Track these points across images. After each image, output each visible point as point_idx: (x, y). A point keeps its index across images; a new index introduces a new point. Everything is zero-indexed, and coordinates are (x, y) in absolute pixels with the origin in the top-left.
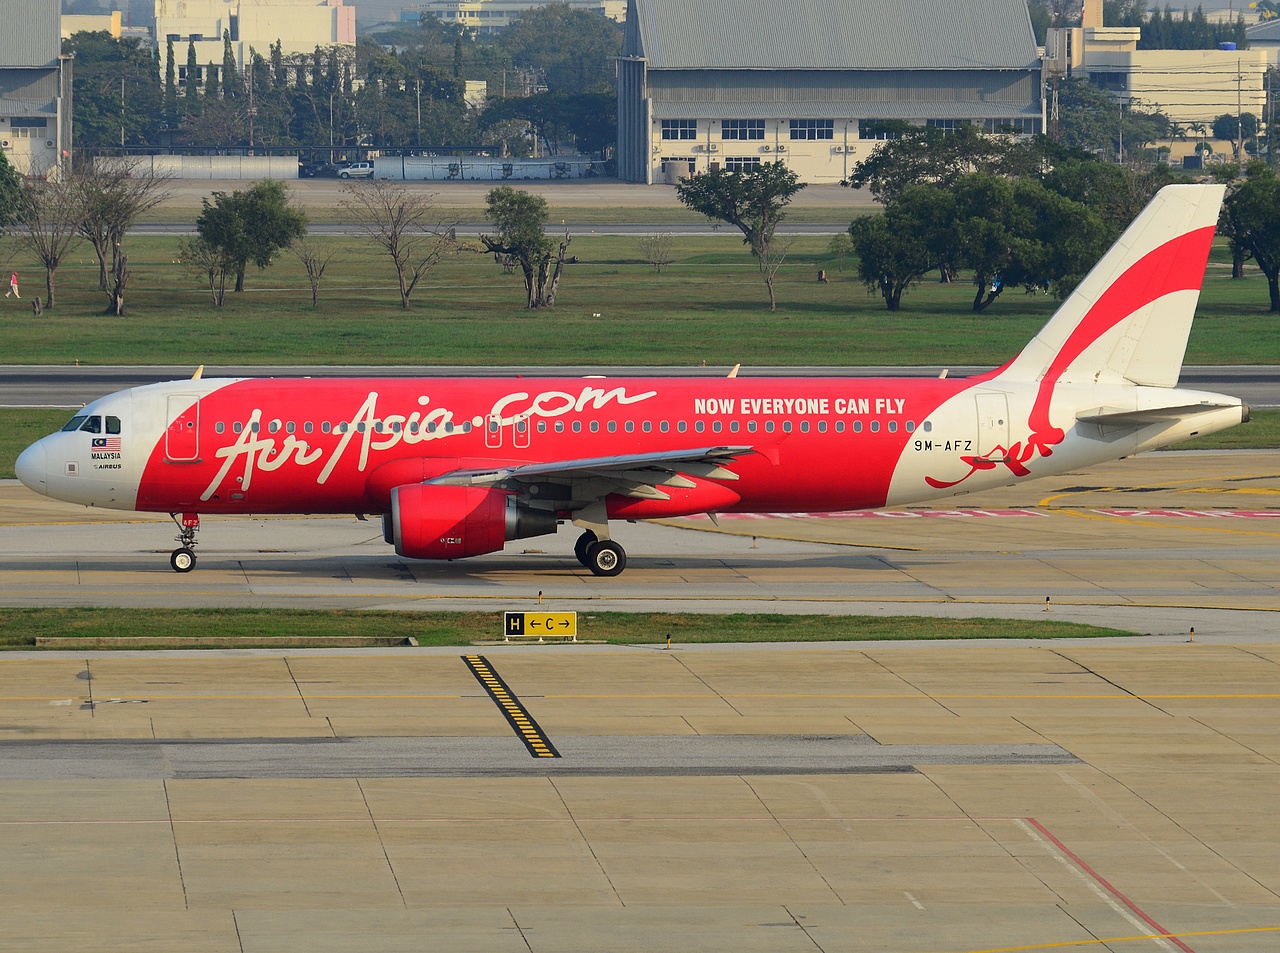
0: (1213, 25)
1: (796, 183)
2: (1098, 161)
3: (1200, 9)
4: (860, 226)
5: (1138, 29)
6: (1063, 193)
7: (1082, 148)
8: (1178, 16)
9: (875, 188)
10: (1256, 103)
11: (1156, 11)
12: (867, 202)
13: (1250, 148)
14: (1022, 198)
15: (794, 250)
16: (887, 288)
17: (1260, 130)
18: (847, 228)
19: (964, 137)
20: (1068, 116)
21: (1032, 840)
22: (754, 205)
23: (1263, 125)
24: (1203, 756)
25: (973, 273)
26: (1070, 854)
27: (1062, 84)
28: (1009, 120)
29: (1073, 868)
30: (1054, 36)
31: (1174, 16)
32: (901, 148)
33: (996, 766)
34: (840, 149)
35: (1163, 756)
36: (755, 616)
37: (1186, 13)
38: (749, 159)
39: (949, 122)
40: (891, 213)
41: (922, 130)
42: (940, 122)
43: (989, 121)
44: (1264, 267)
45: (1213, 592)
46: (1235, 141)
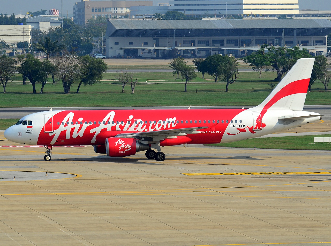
0: (17, 18)
3: (13, 14)
10: (28, 38)
13: (27, 51)
23: (30, 45)
24: (18, 210)
35: (7, 210)
44: (31, 82)
45: (20, 167)
46: (23, 49)
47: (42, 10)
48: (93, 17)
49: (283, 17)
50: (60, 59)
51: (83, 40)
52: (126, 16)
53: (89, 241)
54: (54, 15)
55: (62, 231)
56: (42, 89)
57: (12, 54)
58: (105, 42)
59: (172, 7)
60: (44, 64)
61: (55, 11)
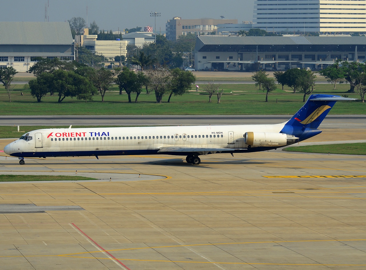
0: (114, 34)
1: (16, 71)
2: (87, 67)
3: (111, 31)
4: (31, 82)
5: (97, 35)
6: (80, 74)
7: (84, 64)
8: (106, 32)
9: (34, 73)
10: (125, 53)
11: (101, 31)
12: (32, 76)
13: (123, 64)
14: (70, 76)
15: (15, 88)
16: (38, 97)
17: (126, 59)
18: (28, 82)
19: (56, 61)
20: (80, 56)
21: (73, 228)
22: (6, 77)
23: (126, 58)
24: (114, 208)
25: (58, 93)
26: (82, 232)
27: (79, 48)
28: (66, 57)
29: (83, 235)
30: (77, 37)
31: (105, 32)
32: (41, 64)
33: (64, 211)
34: (26, 64)
35: (104, 208)
36: (6, 175)
37: (108, 32)
38: (4, 66)
39: (52, 57)
40: (38, 79)
41: (46, 59)
42: (50, 57)
43: (61, 57)
44: (127, 92)
45: (116, 169)
46: (120, 62)
47: (137, 27)
48: (184, 34)
49: (356, 34)
50: (153, 72)
51: (174, 54)
52: (213, 33)
53: (177, 237)
54: (148, 31)
55: (153, 228)
56: (137, 98)
57: (110, 67)
58: (194, 56)
59: (255, 24)
60: (139, 76)
61: (150, 28)
